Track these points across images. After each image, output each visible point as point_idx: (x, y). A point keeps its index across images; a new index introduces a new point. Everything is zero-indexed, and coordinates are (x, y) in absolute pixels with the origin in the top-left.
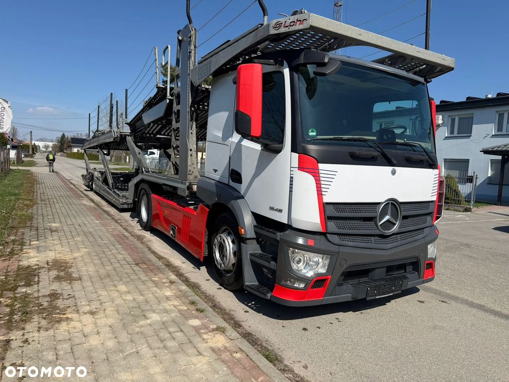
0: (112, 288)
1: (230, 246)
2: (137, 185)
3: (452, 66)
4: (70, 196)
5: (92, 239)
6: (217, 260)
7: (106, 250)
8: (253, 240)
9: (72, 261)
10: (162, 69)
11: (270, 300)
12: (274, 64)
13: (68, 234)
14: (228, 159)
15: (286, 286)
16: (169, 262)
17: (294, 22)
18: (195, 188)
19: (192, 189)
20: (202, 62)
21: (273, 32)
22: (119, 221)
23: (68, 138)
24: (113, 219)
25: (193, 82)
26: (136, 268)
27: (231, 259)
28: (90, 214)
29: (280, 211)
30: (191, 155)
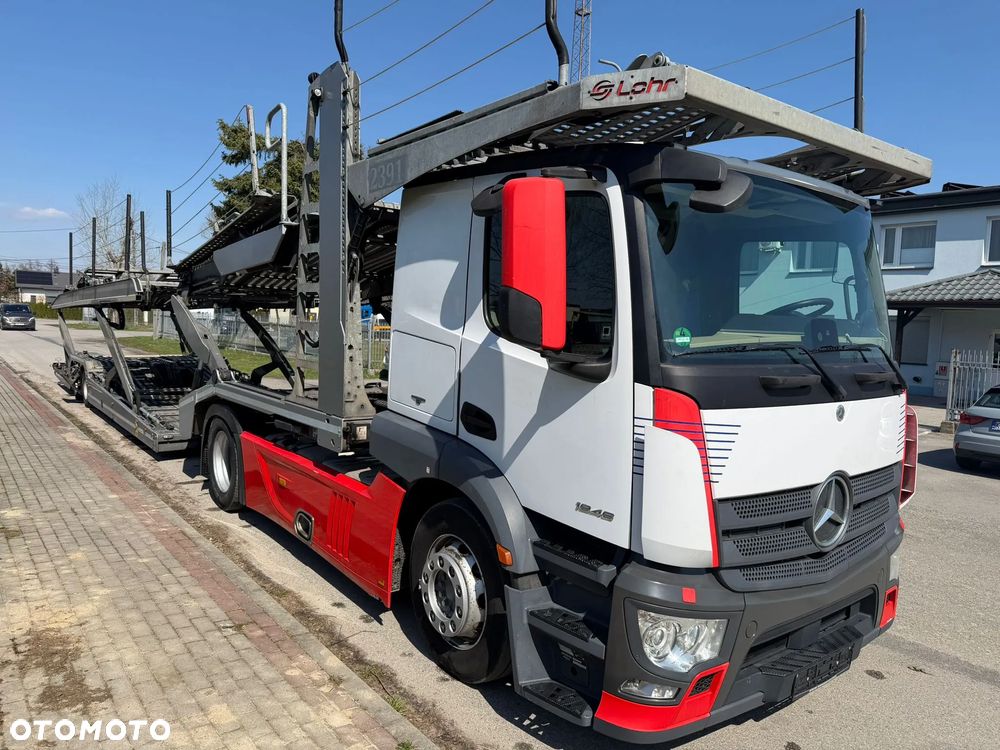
0: (197, 718)
1: (468, 583)
2: (201, 408)
3: (928, 174)
4: (35, 423)
5: (113, 556)
6: (432, 612)
7: (154, 587)
8: (532, 576)
9: (76, 631)
10: (221, 132)
11: (590, 728)
12: (586, 175)
13: (49, 539)
14: (453, 379)
15: (630, 698)
16: (302, 604)
17: (644, 84)
18: (362, 433)
19: (355, 436)
20: (380, 153)
21: (589, 104)
22: (159, 486)
23: (8, 271)
24: (143, 479)
25: (356, 196)
26: (239, 641)
27: (472, 612)
28: (90, 474)
29: (609, 516)
30: (351, 359)
